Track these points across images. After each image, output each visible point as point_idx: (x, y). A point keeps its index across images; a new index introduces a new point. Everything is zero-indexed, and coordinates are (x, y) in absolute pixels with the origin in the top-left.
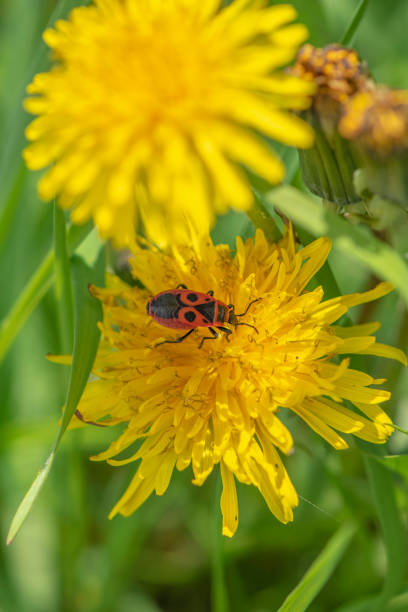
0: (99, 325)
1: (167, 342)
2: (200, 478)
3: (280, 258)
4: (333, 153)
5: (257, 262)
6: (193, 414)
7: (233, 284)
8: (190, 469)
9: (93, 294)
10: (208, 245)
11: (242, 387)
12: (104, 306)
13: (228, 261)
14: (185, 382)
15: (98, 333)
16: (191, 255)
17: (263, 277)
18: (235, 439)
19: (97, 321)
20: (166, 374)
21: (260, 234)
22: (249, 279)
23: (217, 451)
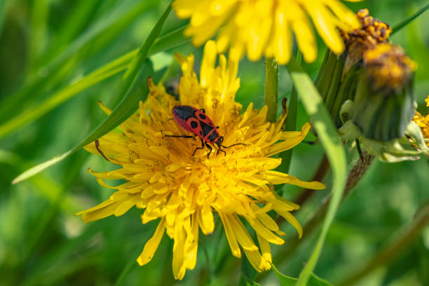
0: (141, 102)
1: (173, 136)
2: (146, 219)
3: (268, 129)
4: (340, 83)
5: (254, 124)
6: (164, 182)
7: (232, 128)
8: (143, 211)
9: (148, 85)
10: (231, 98)
11: (201, 186)
12: (150, 94)
13: (238, 113)
14: (171, 163)
15: (137, 107)
16: (218, 97)
17: (250, 136)
18: (179, 210)
19: (141, 99)
20: (162, 151)
21: (265, 109)
22: (244, 128)
23: (165, 211)
